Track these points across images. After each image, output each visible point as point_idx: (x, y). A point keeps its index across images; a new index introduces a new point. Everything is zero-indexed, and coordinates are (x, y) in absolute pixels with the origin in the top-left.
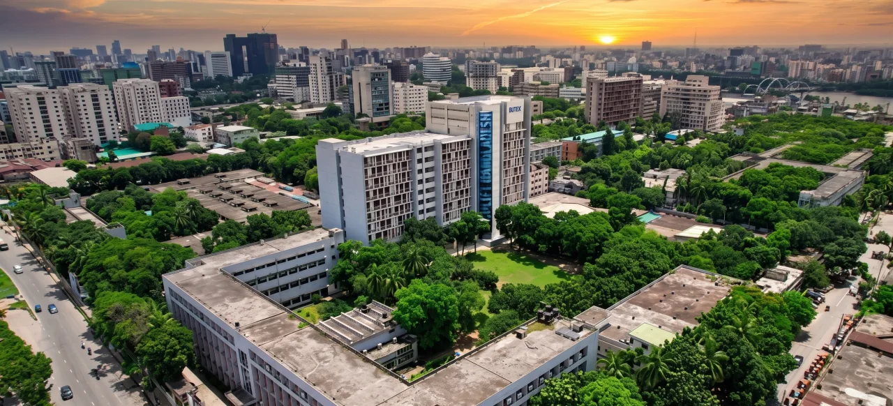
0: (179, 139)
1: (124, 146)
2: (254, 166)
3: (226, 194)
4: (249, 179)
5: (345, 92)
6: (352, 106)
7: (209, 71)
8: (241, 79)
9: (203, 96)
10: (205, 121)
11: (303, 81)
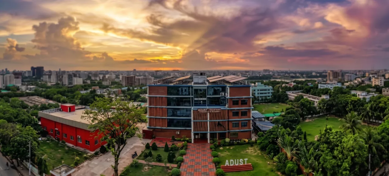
0: (18, 89)
1: (4, 90)
2: (38, 95)
3: (30, 101)
4: (36, 98)
5: (61, 80)
6: (63, 82)
7: (27, 75)
8: (34, 77)
9: (24, 80)
10: (24, 85)
11: (50, 77)
